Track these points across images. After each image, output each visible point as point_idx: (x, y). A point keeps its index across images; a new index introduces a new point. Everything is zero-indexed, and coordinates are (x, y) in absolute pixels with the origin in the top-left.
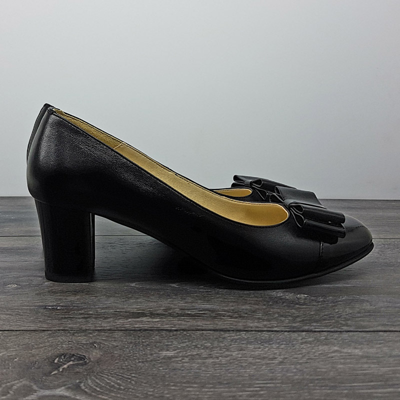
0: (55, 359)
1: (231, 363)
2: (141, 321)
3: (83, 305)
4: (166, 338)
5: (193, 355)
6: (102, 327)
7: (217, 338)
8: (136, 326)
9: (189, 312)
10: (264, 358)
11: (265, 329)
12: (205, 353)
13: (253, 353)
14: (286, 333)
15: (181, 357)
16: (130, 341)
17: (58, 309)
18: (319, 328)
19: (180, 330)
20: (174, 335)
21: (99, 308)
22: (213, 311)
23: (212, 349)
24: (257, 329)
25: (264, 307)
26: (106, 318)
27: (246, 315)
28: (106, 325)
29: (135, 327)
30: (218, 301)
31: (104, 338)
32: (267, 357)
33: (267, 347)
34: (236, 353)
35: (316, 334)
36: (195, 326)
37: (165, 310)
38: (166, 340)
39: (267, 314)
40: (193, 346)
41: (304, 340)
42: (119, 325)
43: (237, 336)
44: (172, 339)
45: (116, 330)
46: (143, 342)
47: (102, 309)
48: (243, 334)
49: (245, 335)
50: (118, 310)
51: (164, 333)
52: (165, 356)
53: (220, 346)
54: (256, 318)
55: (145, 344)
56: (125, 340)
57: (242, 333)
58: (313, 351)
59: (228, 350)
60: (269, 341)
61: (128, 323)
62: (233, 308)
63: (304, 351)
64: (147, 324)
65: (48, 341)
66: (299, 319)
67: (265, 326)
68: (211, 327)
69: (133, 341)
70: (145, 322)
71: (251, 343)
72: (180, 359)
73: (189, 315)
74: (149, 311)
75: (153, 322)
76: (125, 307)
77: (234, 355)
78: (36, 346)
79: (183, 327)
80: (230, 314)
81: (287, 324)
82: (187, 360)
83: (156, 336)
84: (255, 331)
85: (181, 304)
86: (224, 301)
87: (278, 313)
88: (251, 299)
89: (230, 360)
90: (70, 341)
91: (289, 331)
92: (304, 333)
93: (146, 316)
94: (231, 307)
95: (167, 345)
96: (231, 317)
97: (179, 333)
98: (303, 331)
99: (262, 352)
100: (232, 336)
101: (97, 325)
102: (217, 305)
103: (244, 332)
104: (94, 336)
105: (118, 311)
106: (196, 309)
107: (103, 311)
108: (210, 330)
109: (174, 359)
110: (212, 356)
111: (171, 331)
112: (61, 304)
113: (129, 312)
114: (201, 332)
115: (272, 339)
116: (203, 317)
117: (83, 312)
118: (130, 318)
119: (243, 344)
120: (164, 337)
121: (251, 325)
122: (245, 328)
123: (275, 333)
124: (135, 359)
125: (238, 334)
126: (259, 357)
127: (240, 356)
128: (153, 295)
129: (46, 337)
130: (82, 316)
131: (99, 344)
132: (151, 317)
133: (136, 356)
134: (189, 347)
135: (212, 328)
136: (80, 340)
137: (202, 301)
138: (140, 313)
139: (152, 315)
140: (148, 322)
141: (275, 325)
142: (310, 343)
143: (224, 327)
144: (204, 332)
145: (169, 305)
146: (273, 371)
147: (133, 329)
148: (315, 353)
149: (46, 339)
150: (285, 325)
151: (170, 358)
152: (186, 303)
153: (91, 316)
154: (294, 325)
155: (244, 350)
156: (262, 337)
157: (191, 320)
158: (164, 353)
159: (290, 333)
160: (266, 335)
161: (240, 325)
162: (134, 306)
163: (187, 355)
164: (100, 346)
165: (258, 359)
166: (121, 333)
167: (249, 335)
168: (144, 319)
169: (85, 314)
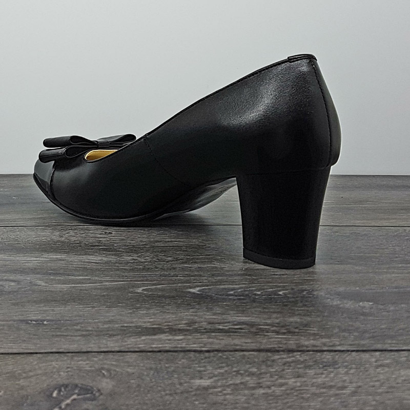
0: (53, 391)
1: (288, 394)
2: (160, 339)
3: (77, 318)
4: (196, 362)
5: (237, 385)
6: (107, 347)
7: (263, 362)
8: (154, 346)
9: (221, 327)
10: (331, 387)
11: (325, 348)
12: (251, 381)
13: (314, 380)
14: (354, 353)
15: (220, 387)
16: (148, 366)
17: (45, 325)
18: (396, 347)
19: (213, 351)
20: (206, 358)
21: (99, 322)
22: (252, 325)
23: (259, 375)
24: (315, 349)
25: (319, 319)
26: (111, 336)
27: (297, 330)
28: (112, 344)
29: (152, 348)
30: (256, 311)
31: (114, 363)
32: (335, 386)
33: (332, 372)
34: (293, 380)
35: (393, 353)
36: (232, 345)
37: (189, 324)
38: (196, 364)
39: (324, 329)
40: (234, 371)
41: (379, 363)
42: (130, 344)
43: (290, 357)
44: (204, 362)
45: (127, 352)
46: (166, 367)
47: (104, 324)
48: (298, 356)
49: (301, 357)
50: (125, 325)
51: (192, 354)
52: (199, 386)
53: (270, 372)
54: (310, 334)
55: (169, 370)
56: (142, 365)
57: (295, 353)
58: (393, 376)
59: (281, 377)
60: (334, 364)
61: (142, 342)
62: (277, 321)
63: (382, 377)
64: (168, 343)
65: (40, 368)
66: (367, 335)
67: (324, 344)
68: (253, 346)
69: (153, 366)
70: (164, 341)
71: (309, 367)
72: (220, 389)
73: (221, 331)
74: (168, 325)
75: (175, 340)
76: (134, 320)
77: (290, 383)
78: (24, 375)
79: (217, 347)
80: (274, 328)
81: (353, 341)
82: (229, 391)
83: (183, 359)
84: (313, 351)
85: (208, 315)
86: (264, 312)
87: (339, 327)
88: (299, 309)
89: (286, 390)
90: (68, 368)
91: (357, 351)
92: (378, 353)
93: (165, 333)
94: (276, 319)
95: (200, 371)
96: (278, 333)
97: (212, 354)
98: (376, 351)
99: (327, 379)
100: (283, 358)
101: (102, 346)
102: (256, 317)
103: (299, 353)
104: (100, 360)
105: (126, 327)
106: (229, 322)
107: (106, 326)
108: (253, 350)
109: (212, 390)
110: (261, 385)
111: (201, 351)
112: (48, 318)
113: (140, 327)
114: (242, 353)
115: (336, 361)
116: (240, 333)
117: (79, 327)
118: (143, 335)
119: (300, 368)
120: (193, 361)
121: (306, 343)
122: (299, 347)
123: (340, 354)
124: (160, 391)
125: (290, 355)
126: (324, 386)
127: (298, 384)
128: (169, 305)
129: (35, 363)
130: (79, 333)
131: (108, 370)
132: (171, 334)
133: (160, 387)
134: (229, 373)
135: (255, 348)
136: (82, 366)
137: (235, 312)
138: (155, 328)
139: (173, 331)
140: (169, 340)
141: (338, 343)
142: (388, 366)
143: (271, 346)
144: (245, 353)
145: (192, 317)
146: (345, 404)
147: (151, 350)
148: (396, 379)
149: (36, 364)
150: (350, 343)
151: (206, 388)
152: (214, 314)
153: (91, 332)
154: (363, 342)
155: (303, 377)
156: (324, 358)
157: (224, 338)
158: (198, 382)
159: (359, 353)
160: (328, 357)
161: (292, 344)
162: (147, 319)
163: (228, 384)
164: (111, 374)
165: (324, 388)
166: (135, 355)
167: (304, 357)
168: (163, 336)
169: (83, 331)
